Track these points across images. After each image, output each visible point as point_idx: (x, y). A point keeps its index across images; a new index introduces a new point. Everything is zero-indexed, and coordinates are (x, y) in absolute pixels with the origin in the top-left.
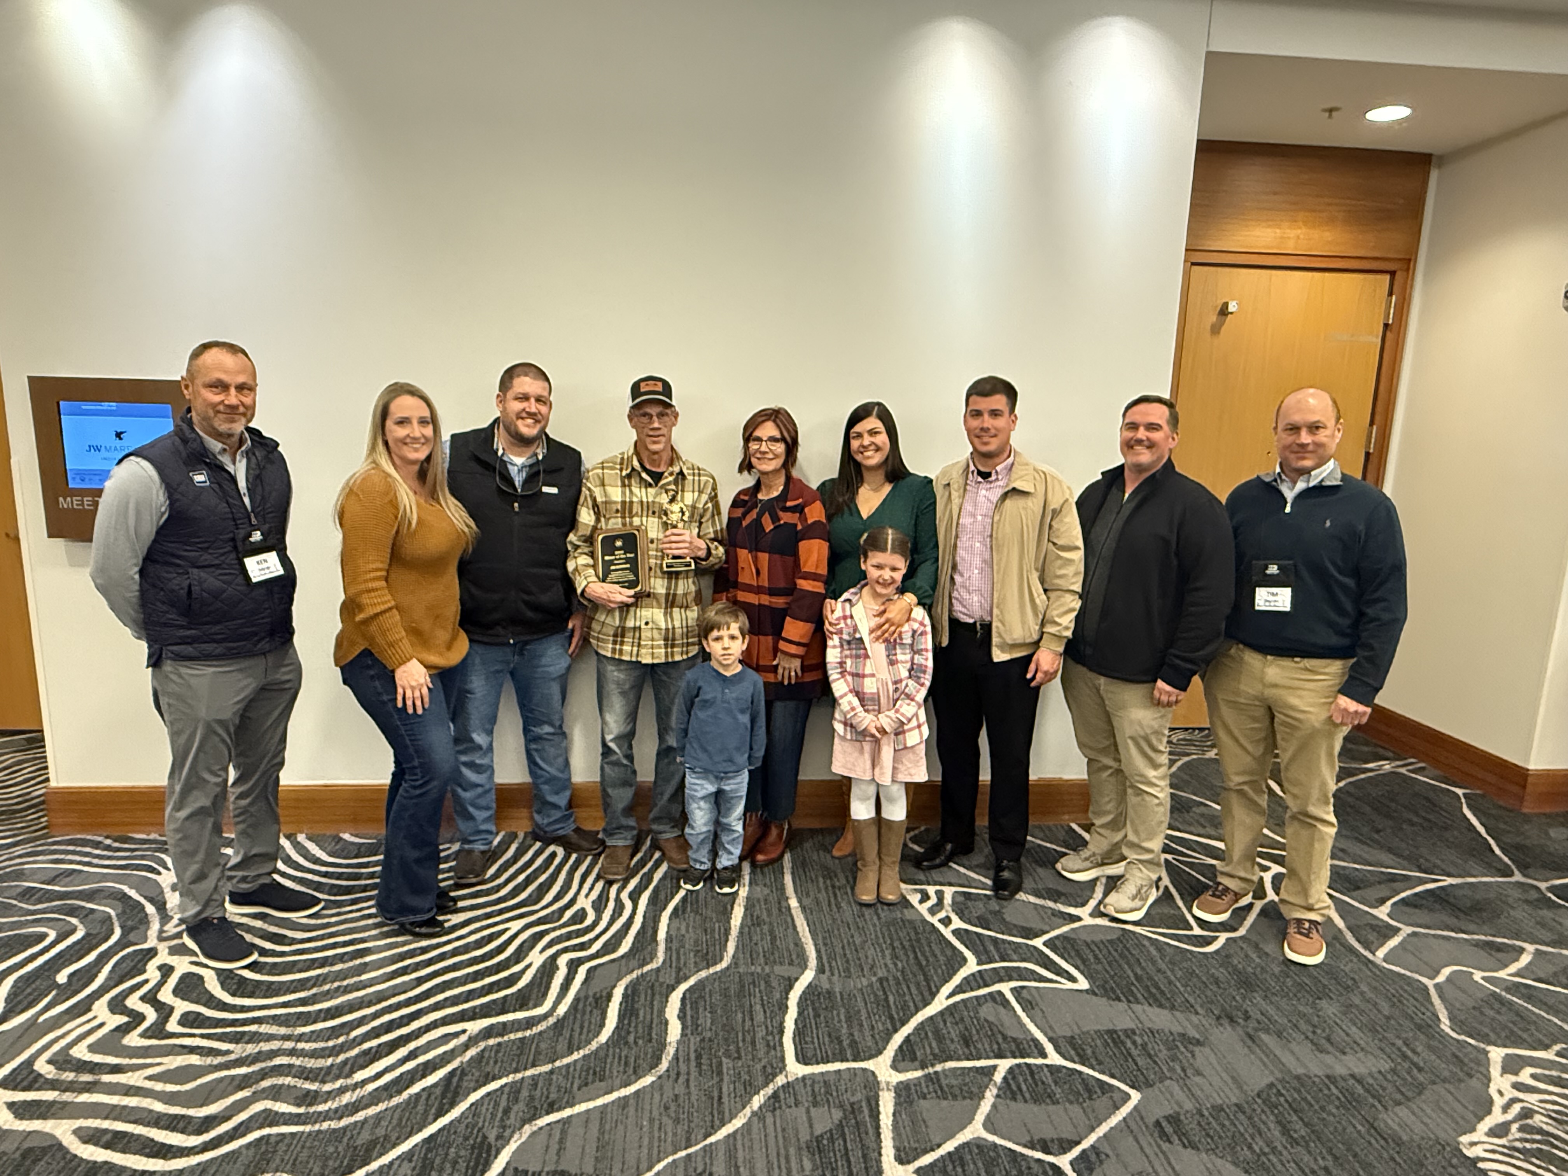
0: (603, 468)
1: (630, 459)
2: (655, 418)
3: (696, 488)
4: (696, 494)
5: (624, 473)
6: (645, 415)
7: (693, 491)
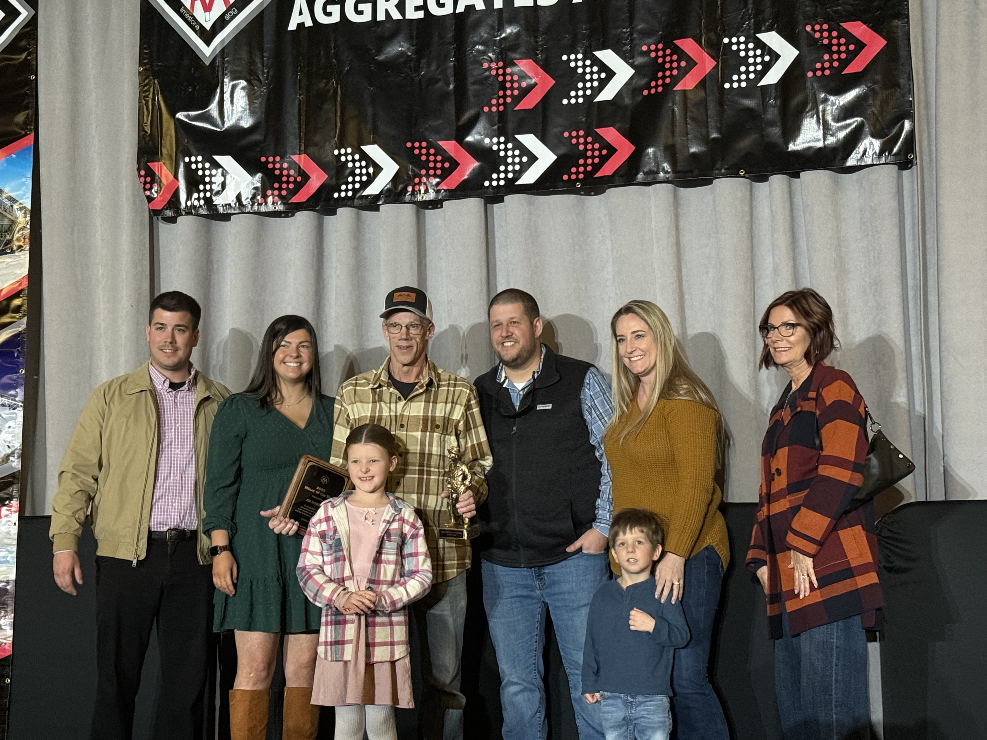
0: (355, 385)
1: (380, 374)
2: (404, 329)
3: (450, 400)
4: (449, 406)
6: (394, 325)
7: (446, 403)
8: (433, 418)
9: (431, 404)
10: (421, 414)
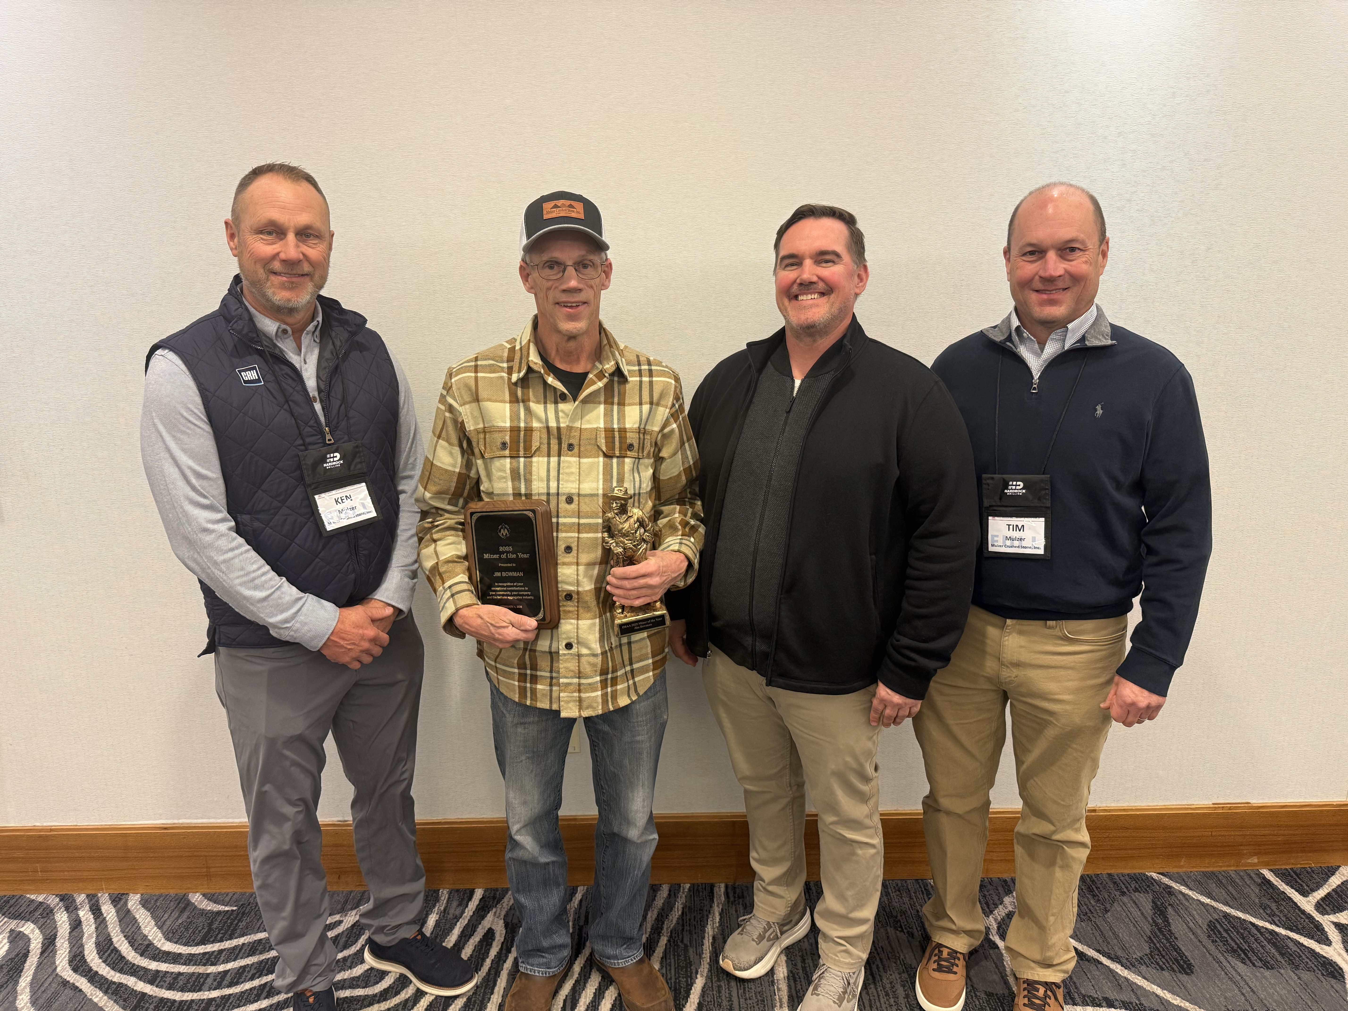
0: (476, 369)
1: (524, 351)
2: (571, 271)
5: (515, 377)
6: (553, 264)
7: (641, 404)
8: (623, 431)
9: (615, 407)
10: (602, 426)
